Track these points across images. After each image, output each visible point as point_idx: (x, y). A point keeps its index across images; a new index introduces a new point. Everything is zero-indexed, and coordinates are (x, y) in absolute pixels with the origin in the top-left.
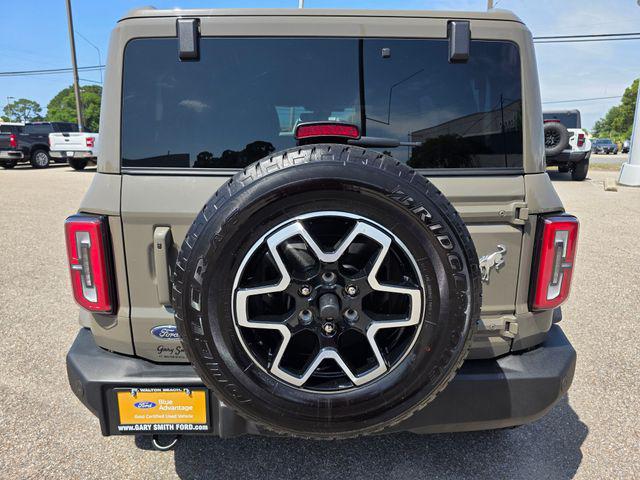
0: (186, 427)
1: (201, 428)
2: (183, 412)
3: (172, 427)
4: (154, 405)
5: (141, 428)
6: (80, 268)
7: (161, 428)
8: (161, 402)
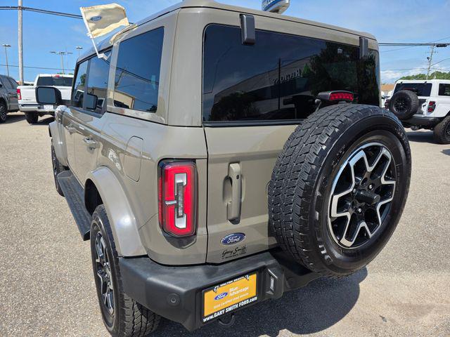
0: (245, 303)
1: (253, 300)
2: (244, 293)
3: (237, 306)
4: (226, 294)
5: (218, 314)
6: (175, 202)
7: (230, 309)
8: (231, 290)
